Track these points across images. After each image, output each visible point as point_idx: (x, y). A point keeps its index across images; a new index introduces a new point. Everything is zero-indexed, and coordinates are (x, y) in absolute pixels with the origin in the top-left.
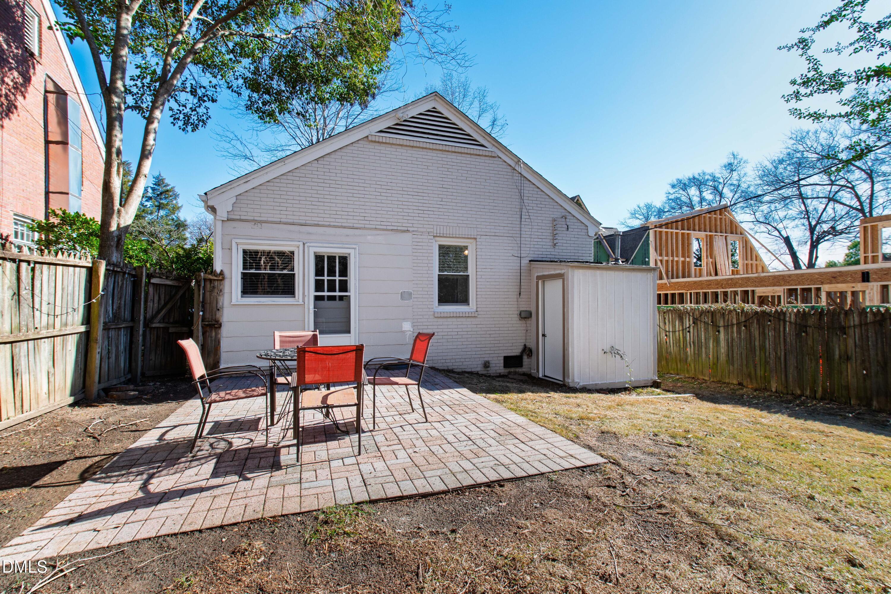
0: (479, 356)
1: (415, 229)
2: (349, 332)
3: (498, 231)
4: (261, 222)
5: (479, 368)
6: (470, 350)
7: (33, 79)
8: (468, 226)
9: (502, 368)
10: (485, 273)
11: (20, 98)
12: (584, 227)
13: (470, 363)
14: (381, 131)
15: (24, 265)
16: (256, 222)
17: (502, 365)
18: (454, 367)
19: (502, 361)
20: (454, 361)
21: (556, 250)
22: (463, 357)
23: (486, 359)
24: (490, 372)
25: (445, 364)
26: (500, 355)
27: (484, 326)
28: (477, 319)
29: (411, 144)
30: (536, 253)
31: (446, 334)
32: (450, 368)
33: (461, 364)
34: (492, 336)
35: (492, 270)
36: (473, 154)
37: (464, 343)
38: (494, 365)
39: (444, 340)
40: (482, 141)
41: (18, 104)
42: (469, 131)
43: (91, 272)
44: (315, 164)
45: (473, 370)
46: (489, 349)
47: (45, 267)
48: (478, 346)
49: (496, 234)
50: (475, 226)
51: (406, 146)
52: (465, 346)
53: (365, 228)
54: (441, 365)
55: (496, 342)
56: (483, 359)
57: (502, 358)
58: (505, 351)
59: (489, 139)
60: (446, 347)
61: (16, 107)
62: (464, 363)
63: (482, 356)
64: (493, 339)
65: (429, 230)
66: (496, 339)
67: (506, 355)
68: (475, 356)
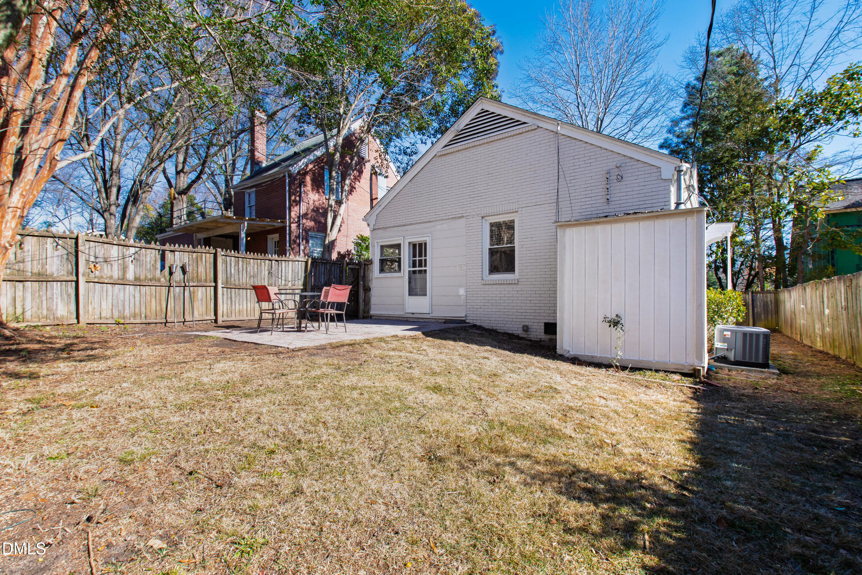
0: (520, 320)
1: (468, 214)
2: (426, 295)
3: (539, 200)
4: (386, 228)
5: (519, 332)
6: (511, 314)
7: (364, 170)
8: (510, 201)
9: (543, 334)
10: (525, 243)
11: (357, 183)
12: (656, 170)
13: (512, 326)
14: (446, 146)
15: (274, 262)
16: (385, 228)
17: (543, 331)
18: (497, 328)
19: (543, 328)
20: (497, 322)
21: (610, 207)
22: (506, 319)
23: (526, 324)
24: (531, 336)
25: (490, 325)
26: (541, 321)
27: (525, 292)
28: (518, 286)
29: (464, 147)
30: (583, 214)
31: (491, 298)
32: (494, 328)
33: (503, 325)
34: (532, 302)
35: (533, 239)
36: (514, 135)
37: (506, 307)
38: (535, 330)
39: (489, 304)
40: (523, 120)
41: (356, 186)
42: (510, 115)
43: (306, 262)
44: (410, 184)
45: (514, 332)
46: (529, 314)
47: (283, 262)
48: (519, 311)
49: (537, 203)
50: (516, 200)
51: (461, 150)
52: (507, 310)
53: (436, 221)
54: (487, 324)
55: (537, 308)
56: (523, 324)
57: (543, 324)
58: (546, 318)
59: (529, 115)
60: (490, 310)
61: (355, 188)
62: (507, 325)
63: (523, 320)
64: (534, 305)
65: (478, 213)
66: (537, 305)
67: (547, 321)
68: (516, 320)
